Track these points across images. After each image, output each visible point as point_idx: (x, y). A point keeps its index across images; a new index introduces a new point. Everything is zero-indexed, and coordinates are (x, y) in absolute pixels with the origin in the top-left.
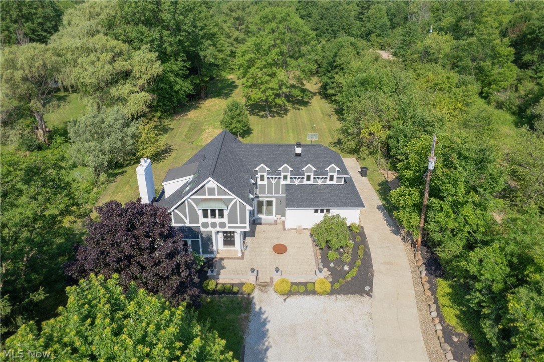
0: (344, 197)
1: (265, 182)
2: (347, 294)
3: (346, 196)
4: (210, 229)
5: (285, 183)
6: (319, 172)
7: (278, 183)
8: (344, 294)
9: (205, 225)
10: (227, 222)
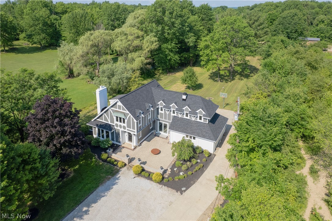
0: (205, 132)
1: (163, 112)
2: (169, 187)
3: (207, 131)
4: (119, 128)
5: (174, 115)
6: (192, 112)
7: (170, 114)
8: (168, 187)
9: (117, 125)
10: (126, 127)
